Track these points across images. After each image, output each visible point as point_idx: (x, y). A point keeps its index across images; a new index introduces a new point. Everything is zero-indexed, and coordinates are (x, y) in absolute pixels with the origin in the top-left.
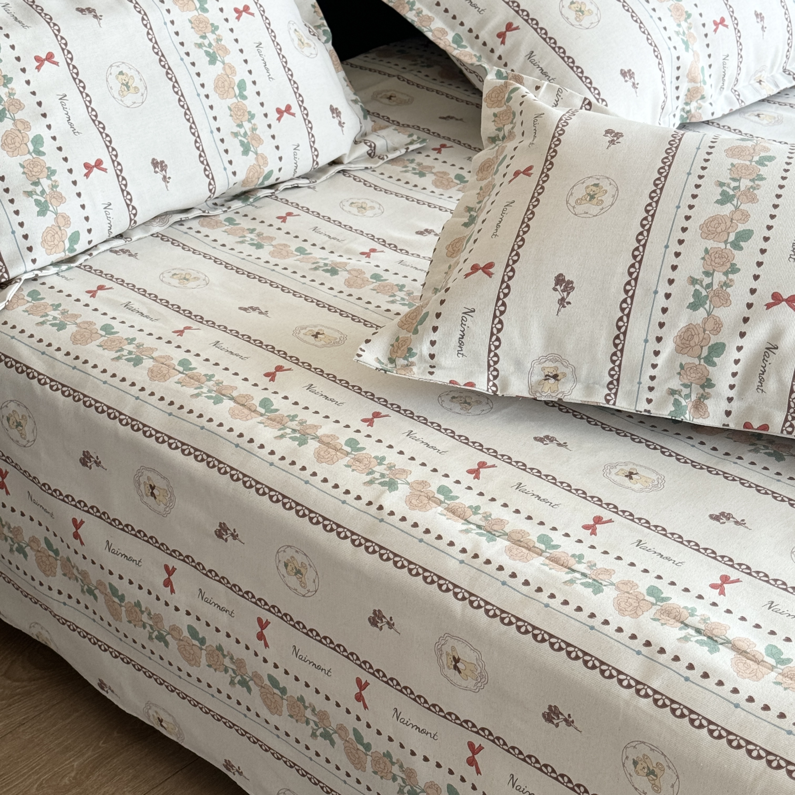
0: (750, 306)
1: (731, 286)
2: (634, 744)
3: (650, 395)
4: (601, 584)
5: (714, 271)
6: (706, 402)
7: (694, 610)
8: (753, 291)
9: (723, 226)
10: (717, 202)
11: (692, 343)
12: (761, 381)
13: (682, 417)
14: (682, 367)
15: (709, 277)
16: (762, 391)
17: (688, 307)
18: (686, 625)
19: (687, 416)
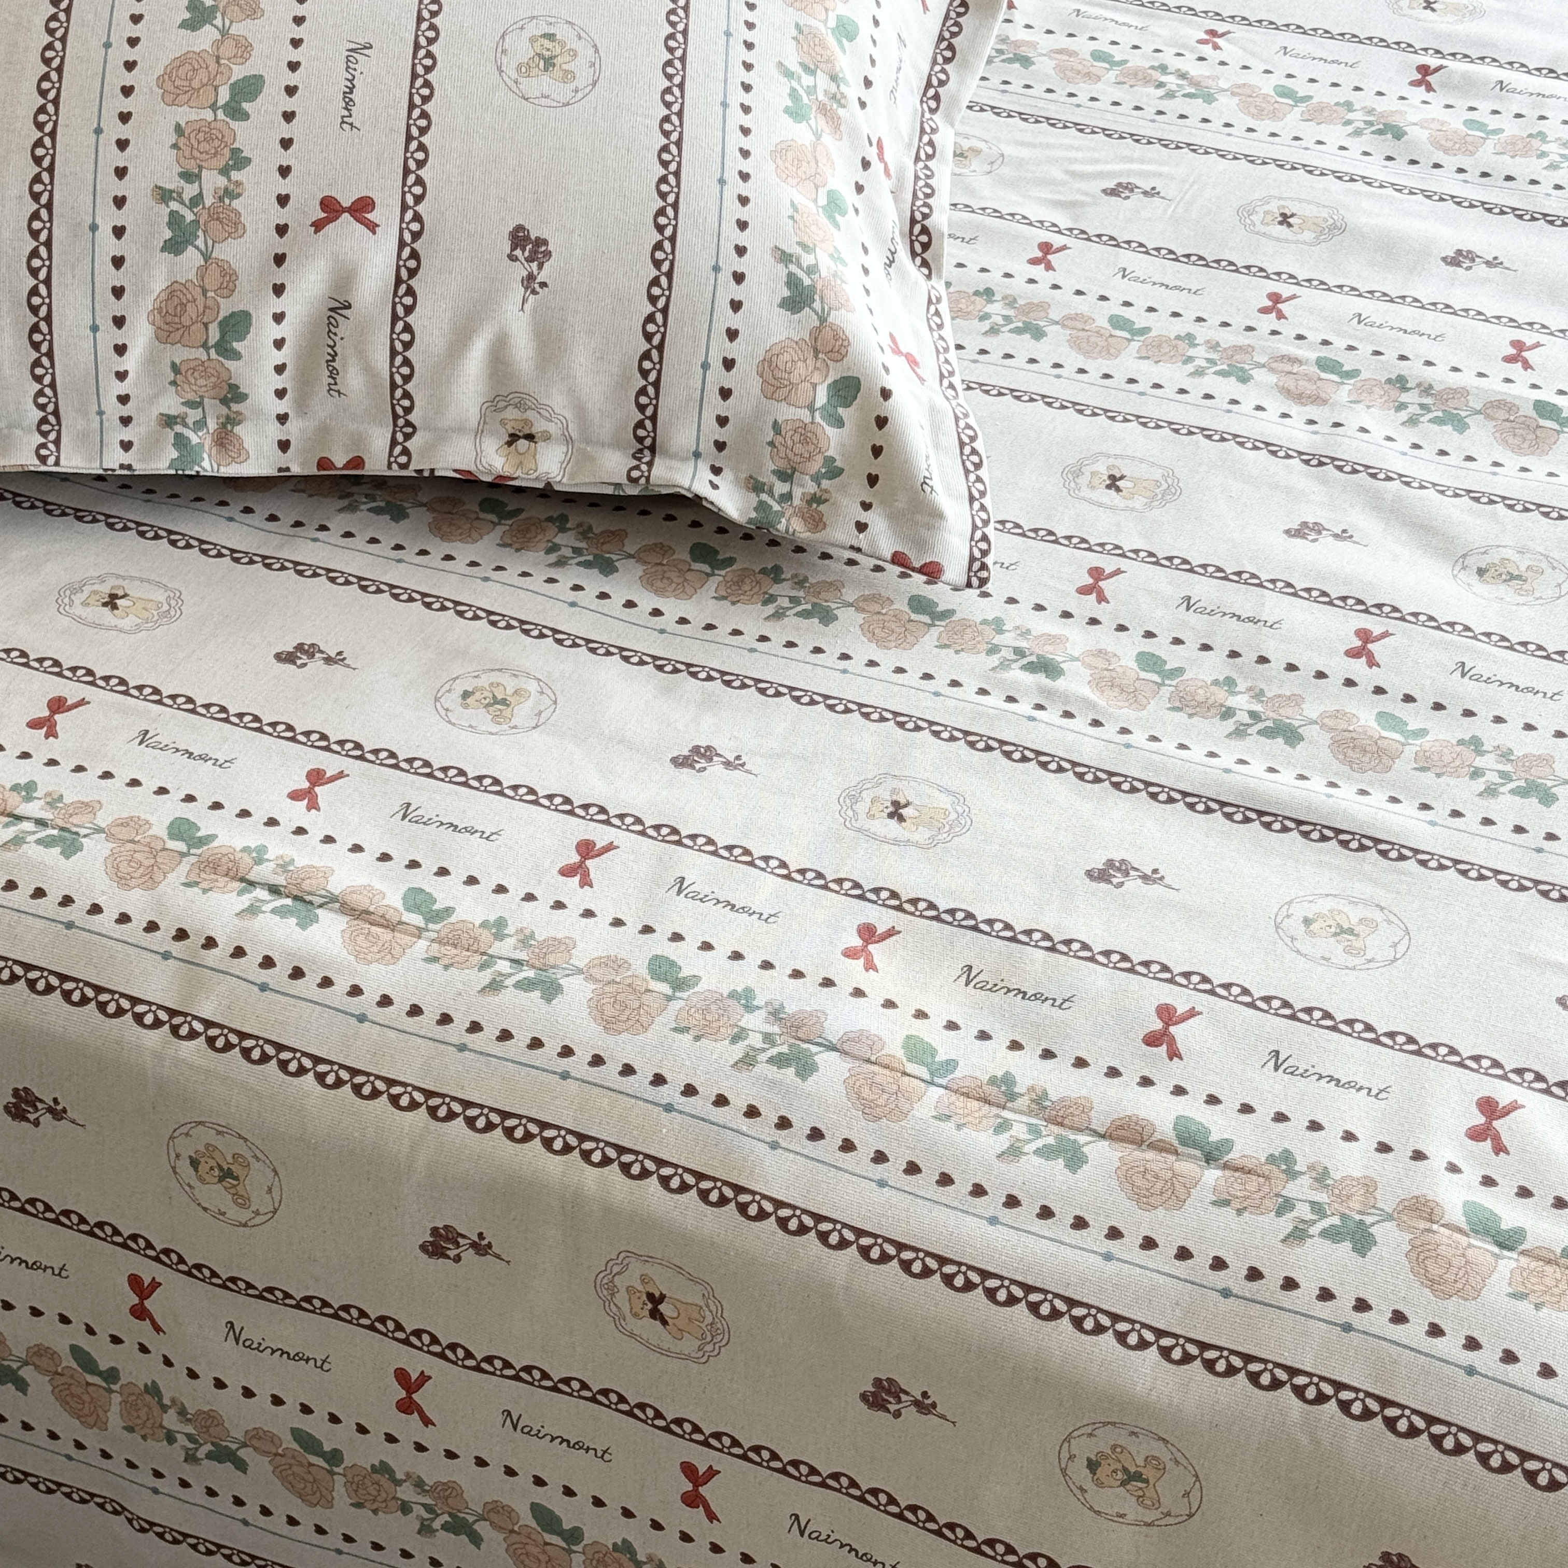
0: (282, 230)
1: (239, 195)
2: (184, 1130)
3: (126, 434)
4: (77, 834)
5: (200, 168)
6: (238, 429)
7: (262, 850)
8: (283, 200)
9: (203, 76)
10: (184, 25)
11: (186, 320)
12: (333, 373)
13: (197, 468)
14: (175, 368)
15: (192, 182)
16: (339, 392)
17: (163, 249)
18: (252, 884)
19: (206, 464)
